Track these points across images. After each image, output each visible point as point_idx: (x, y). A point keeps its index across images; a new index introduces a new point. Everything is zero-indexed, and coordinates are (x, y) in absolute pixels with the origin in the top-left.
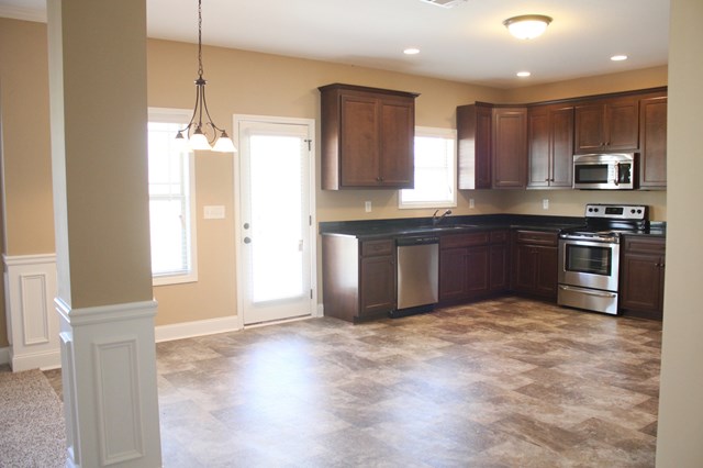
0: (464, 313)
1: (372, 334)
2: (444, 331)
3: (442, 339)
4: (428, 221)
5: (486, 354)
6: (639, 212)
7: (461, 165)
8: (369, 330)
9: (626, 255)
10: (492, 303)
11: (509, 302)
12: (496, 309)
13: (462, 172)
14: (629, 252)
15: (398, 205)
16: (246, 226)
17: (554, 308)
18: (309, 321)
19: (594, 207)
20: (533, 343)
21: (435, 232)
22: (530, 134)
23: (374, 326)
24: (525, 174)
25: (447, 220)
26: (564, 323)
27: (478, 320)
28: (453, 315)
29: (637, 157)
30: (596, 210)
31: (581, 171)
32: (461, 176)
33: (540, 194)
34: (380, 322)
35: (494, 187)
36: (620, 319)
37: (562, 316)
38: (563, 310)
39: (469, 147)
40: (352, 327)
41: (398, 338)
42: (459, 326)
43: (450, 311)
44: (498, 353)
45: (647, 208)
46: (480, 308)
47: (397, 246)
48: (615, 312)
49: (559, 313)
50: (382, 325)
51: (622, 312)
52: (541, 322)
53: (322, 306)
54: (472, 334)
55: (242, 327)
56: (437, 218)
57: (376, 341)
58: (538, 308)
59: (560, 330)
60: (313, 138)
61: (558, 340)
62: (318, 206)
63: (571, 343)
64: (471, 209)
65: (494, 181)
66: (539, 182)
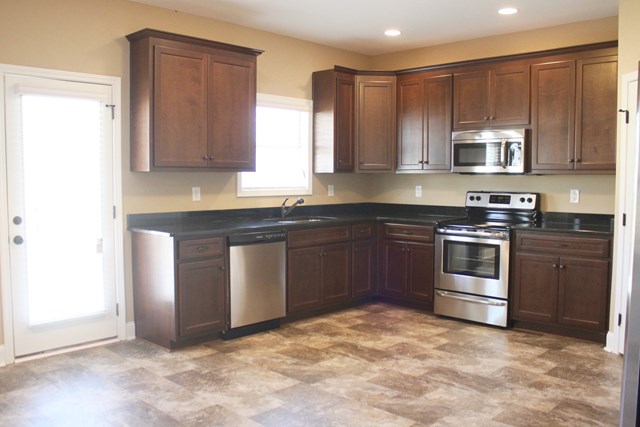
0: (318, 329)
1: (191, 366)
2: (290, 361)
3: (285, 373)
4: (276, 213)
5: (342, 399)
6: (530, 200)
7: (318, 144)
8: (188, 360)
9: (517, 254)
10: (355, 313)
11: (376, 311)
12: (360, 321)
13: (318, 152)
14: (520, 250)
15: (236, 192)
16: (17, 221)
17: (431, 319)
18: (113, 347)
19: (475, 195)
20: (406, 378)
21: (282, 227)
22: (400, 109)
23: (197, 353)
24: (394, 155)
25: (299, 211)
26: (443, 341)
27: (336, 339)
28: (303, 332)
29: (528, 134)
30: (479, 198)
31: (462, 151)
32: (318, 156)
33: (411, 180)
34: (208, 346)
35: (357, 170)
36: (511, 333)
37: (441, 330)
38: (440, 321)
39: (327, 121)
40: (167, 355)
41: (224, 374)
42: (311, 350)
43: (302, 325)
44: (359, 397)
45: (538, 196)
46: (340, 321)
47: (229, 244)
48: (505, 325)
49: (438, 326)
50: (209, 351)
51: (513, 323)
52: (415, 341)
53: (132, 324)
54: (327, 364)
55: (11, 360)
56: (287, 208)
57: (193, 379)
58: (412, 319)
59: (440, 353)
60: (118, 103)
61: (439, 371)
62: (125, 193)
63: (455, 376)
64: (331, 197)
65: (357, 162)
66: (411, 164)
